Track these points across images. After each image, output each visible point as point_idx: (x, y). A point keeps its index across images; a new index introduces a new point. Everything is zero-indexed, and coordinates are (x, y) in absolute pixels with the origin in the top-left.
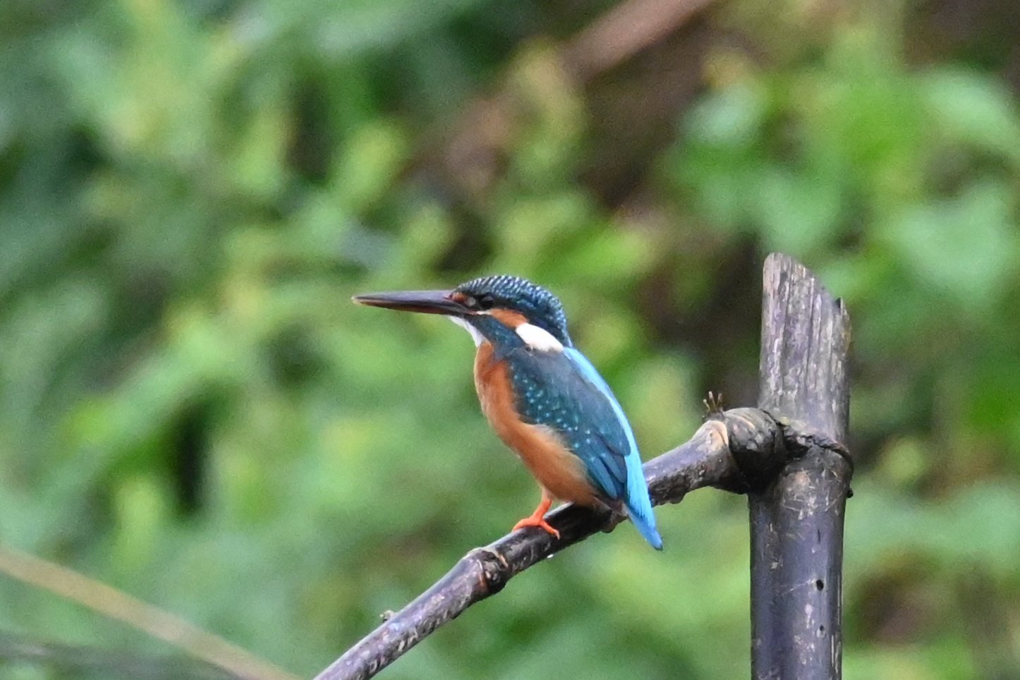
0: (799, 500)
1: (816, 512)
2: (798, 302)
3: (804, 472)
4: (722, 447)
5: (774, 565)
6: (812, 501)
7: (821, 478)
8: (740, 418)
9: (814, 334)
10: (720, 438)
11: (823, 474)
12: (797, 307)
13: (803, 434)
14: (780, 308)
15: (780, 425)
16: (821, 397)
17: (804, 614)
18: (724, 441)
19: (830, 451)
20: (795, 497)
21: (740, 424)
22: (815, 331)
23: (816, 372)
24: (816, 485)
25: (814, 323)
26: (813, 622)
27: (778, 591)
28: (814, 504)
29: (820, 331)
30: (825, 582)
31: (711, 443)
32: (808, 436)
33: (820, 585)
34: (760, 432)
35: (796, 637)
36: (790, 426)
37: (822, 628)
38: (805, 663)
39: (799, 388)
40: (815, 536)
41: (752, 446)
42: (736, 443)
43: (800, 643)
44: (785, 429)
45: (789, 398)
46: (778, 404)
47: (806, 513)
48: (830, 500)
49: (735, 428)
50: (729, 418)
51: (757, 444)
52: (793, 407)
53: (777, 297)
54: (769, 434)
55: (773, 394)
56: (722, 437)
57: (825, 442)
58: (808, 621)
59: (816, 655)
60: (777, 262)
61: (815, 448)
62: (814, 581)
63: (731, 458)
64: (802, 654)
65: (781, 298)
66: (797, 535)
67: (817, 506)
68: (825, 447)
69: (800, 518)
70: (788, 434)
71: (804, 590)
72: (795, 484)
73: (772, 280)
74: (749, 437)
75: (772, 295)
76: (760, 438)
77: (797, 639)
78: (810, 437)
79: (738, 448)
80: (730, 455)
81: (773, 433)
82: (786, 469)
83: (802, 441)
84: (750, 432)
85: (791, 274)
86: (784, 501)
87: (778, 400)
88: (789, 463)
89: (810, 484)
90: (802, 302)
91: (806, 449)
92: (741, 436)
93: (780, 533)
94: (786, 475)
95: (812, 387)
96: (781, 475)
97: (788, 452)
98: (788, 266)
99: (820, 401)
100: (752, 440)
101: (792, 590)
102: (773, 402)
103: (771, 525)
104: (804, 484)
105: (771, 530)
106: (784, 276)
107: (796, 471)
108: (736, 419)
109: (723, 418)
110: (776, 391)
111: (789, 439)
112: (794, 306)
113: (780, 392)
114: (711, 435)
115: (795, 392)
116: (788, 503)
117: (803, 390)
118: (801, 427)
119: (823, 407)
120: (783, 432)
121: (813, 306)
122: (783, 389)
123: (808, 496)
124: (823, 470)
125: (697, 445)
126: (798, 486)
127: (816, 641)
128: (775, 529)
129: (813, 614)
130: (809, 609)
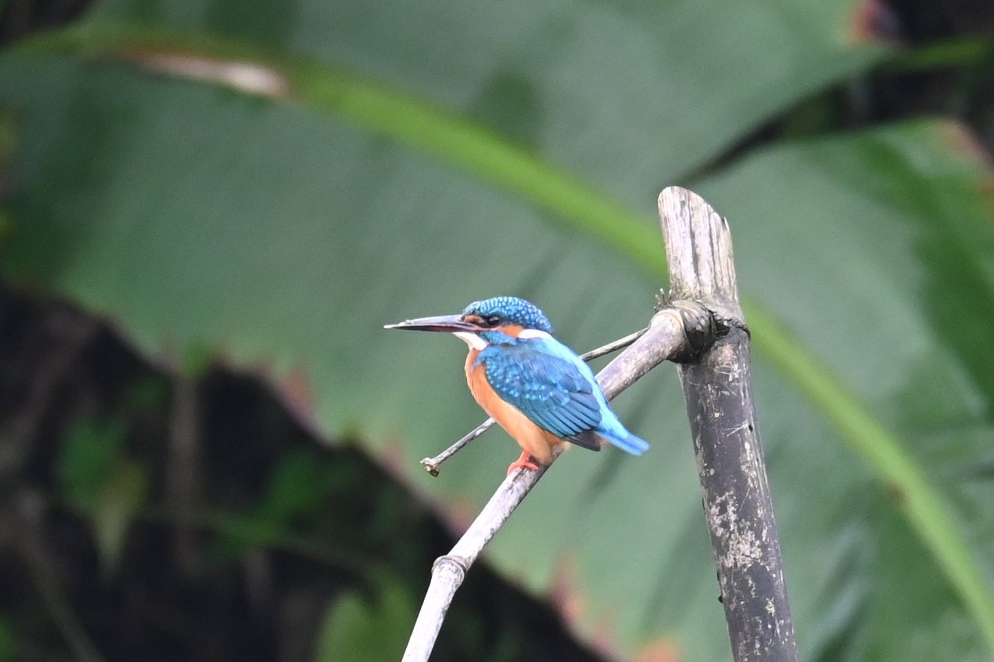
0: (728, 367)
1: (740, 374)
2: (698, 222)
3: (728, 346)
4: (681, 329)
5: (717, 415)
6: (736, 367)
7: (739, 350)
8: (686, 308)
9: (714, 246)
10: (678, 323)
11: (740, 347)
12: (698, 224)
13: (726, 318)
14: (685, 226)
15: (710, 311)
16: (728, 291)
17: (745, 451)
18: (680, 324)
19: (741, 330)
20: (725, 364)
21: (689, 312)
22: (715, 242)
23: (721, 273)
24: (737, 355)
25: (713, 237)
26: (752, 455)
27: (723, 434)
28: (738, 369)
29: (718, 243)
30: (753, 426)
31: (673, 326)
32: (729, 319)
33: (750, 428)
34: (702, 317)
35: (742, 466)
36: (716, 312)
37: (757, 460)
38: (752, 485)
39: (712, 286)
40: (742, 394)
41: (699, 328)
42: (688, 326)
43: (746, 471)
44: (715, 314)
45: (707, 293)
46: (699, 297)
47: (733, 376)
48: (746, 367)
49: (686, 314)
50: (679, 308)
51: (702, 326)
52: (712, 300)
53: (680, 218)
54: (707, 319)
55: (692, 290)
56: (678, 320)
57: (738, 324)
58: (748, 454)
59: (757, 478)
60: (675, 193)
61: (733, 329)
62: (745, 426)
63: (686, 337)
64: (749, 480)
65: (684, 220)
66: (730, 393)
67: (740, 370)
68: (739, 327)
69: (730, 379)
70: (718, 318)
71: (741, 432)
72: (723, 355)
73: (673, 206)
74: (697, 321)
75: (675, 217)
76: (703, 322)
77: (743, 468)
78: (730, 320)
79: (690, 330)
80: (685, 334)
81: (710, 319)
82: (716, 344)
83: (726, 323)
84: (697, 318)
85: (689, 200)
86: (717, 367)
87: (698, 294)
88: (717, 340)
89: (734, 355)
90: (702, 222)
91: (728, 328)
92: (692, 320)
93: (717, 390)
94: (716, 349)
95: (720, 285)
96: (712, 349)
97: (717, 332)
98: (685, 196)
99: (728, 294)
100: (699, 323)
101: (733, 432)
102: (694, 296)
103: (709, 385)
104: (729, 355)
105: (710, 389)
106: (683, 203)
107: (722, 346)
108: (684, 309)
109: (674, 308)
110: (695, 287)
111: (719, 322)
112: (696, 225)
113: (698, 288)
114: (671, 320)
115: (710, 287)
116: (720, 369)
117: (715, 287)
118: (723, 313)
119: (730, 298)
120: (713, 317)
121: (710, 225)
122: (701, 285)
123: (733, 363)
124: (739, 344)
125: (665, 328)
126: (726, 356)
127: (756, 470)
128: (712, 389)
129: (751, 449)
130: (747, 446)
